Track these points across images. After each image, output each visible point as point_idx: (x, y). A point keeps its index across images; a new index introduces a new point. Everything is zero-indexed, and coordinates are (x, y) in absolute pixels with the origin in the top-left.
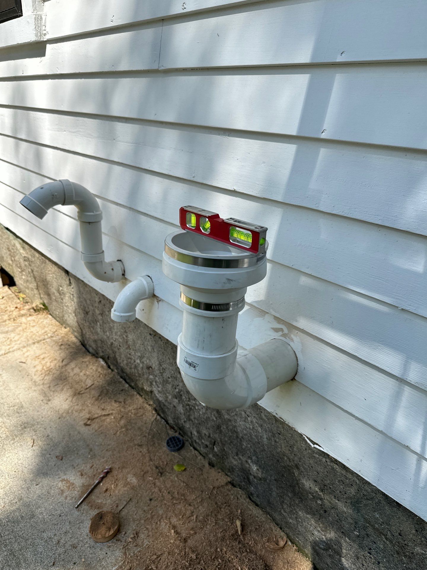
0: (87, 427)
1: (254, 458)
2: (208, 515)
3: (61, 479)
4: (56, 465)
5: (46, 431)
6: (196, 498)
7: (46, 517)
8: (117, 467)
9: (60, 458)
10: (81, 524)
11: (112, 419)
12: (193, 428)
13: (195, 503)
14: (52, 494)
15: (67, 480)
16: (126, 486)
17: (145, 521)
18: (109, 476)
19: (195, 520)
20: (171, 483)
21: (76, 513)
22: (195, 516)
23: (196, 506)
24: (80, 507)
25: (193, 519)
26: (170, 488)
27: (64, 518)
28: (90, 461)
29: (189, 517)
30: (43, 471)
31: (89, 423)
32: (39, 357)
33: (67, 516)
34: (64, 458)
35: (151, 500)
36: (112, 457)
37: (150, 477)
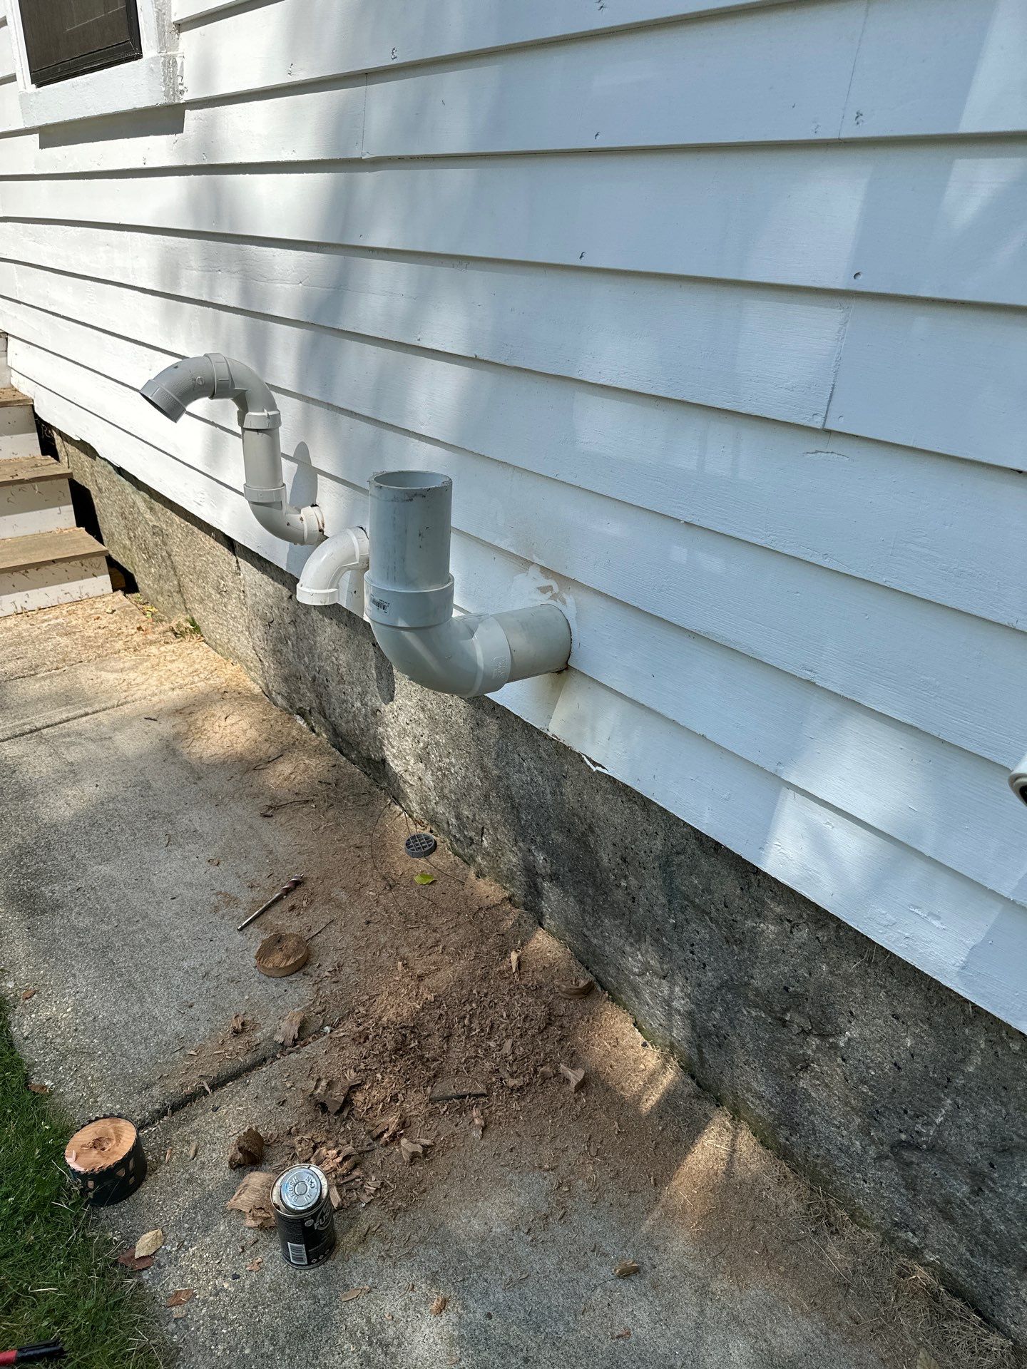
0: (266, 819)
1: (539, 839)
2: (464, 947)
3: (215, 892)
4: (208, 872)
5: (193, 824)
6: (446, 922)
7: (187, 941)
8: (315, 877)
9: (216, 862)
10: (246, 952)
11: (313, 808)
12: (449, 813)
13: (444, 928)
14: (199, 912)
15: (226, 893)
16: (327, 903)
17: (355, 950)
18: (300, 889)
19: (440, 952)
20: (406, 901)
21: (239, 937)
22: (441, 947)
23: (446, 933)
24: (245, 930)
25: (439, 951)
26: (404, 907)
27: (217, 943)
28: (268, 867)
29: (430, 948)
30: (185, 881)
31: (269, 813)
32: (182, 712)
33: (222, 941)
34: (222, 863)
35: (368, 922)
36: (307, 862)
37: (370, 891)
